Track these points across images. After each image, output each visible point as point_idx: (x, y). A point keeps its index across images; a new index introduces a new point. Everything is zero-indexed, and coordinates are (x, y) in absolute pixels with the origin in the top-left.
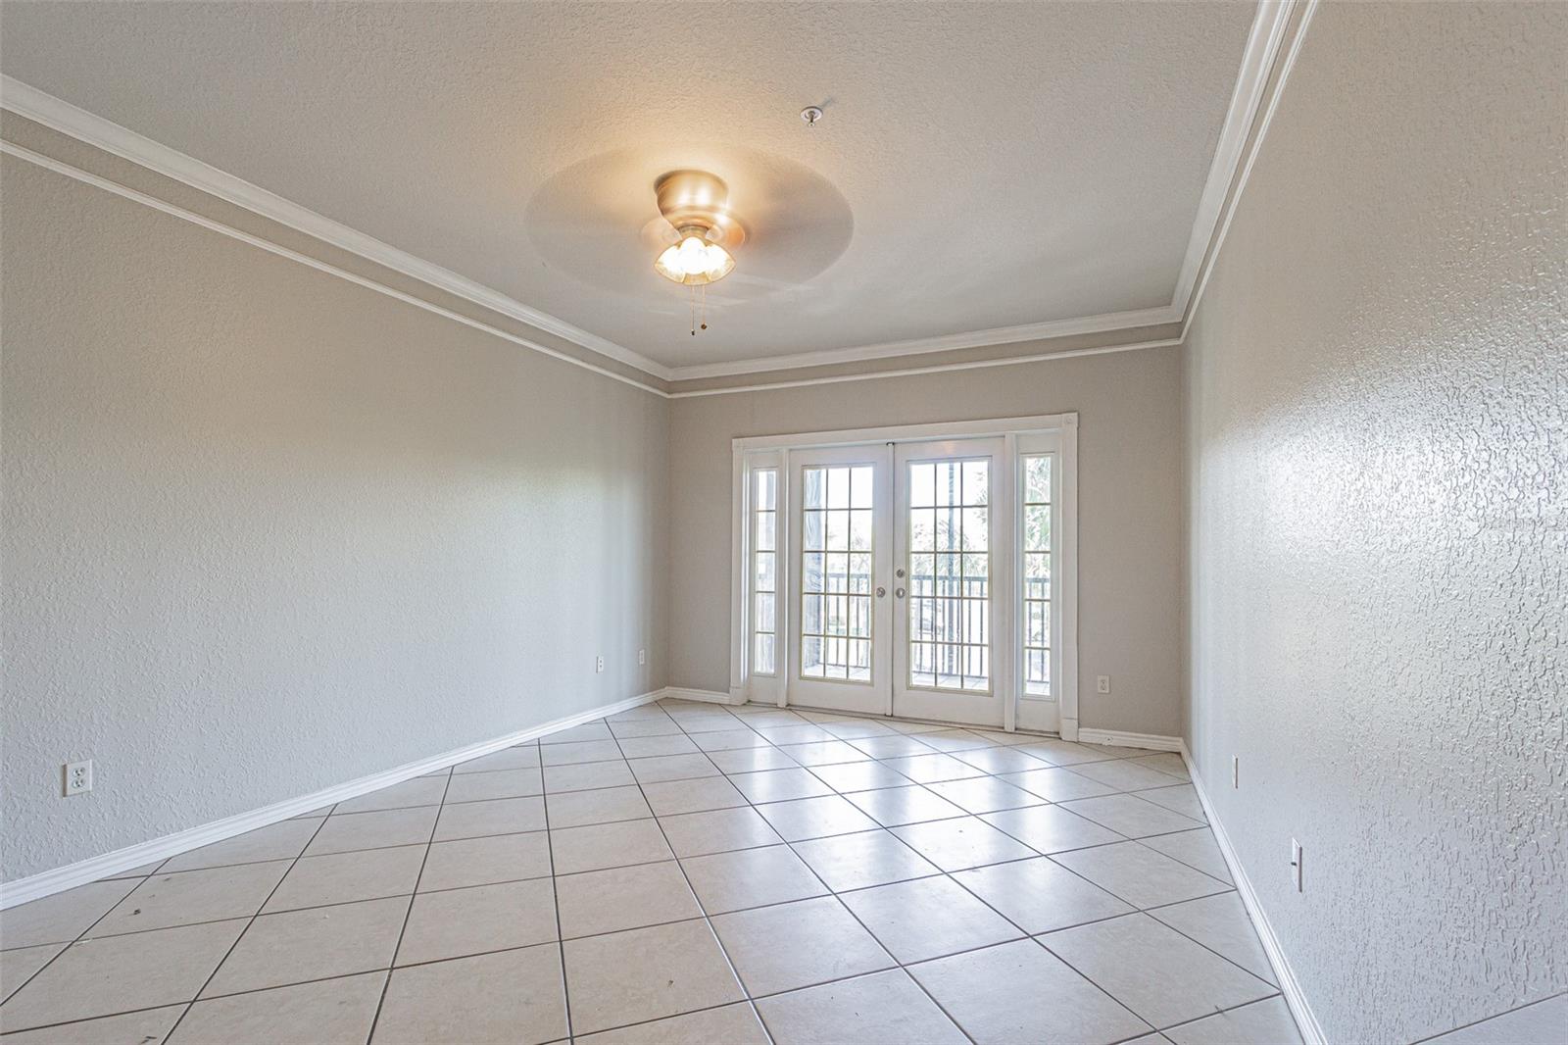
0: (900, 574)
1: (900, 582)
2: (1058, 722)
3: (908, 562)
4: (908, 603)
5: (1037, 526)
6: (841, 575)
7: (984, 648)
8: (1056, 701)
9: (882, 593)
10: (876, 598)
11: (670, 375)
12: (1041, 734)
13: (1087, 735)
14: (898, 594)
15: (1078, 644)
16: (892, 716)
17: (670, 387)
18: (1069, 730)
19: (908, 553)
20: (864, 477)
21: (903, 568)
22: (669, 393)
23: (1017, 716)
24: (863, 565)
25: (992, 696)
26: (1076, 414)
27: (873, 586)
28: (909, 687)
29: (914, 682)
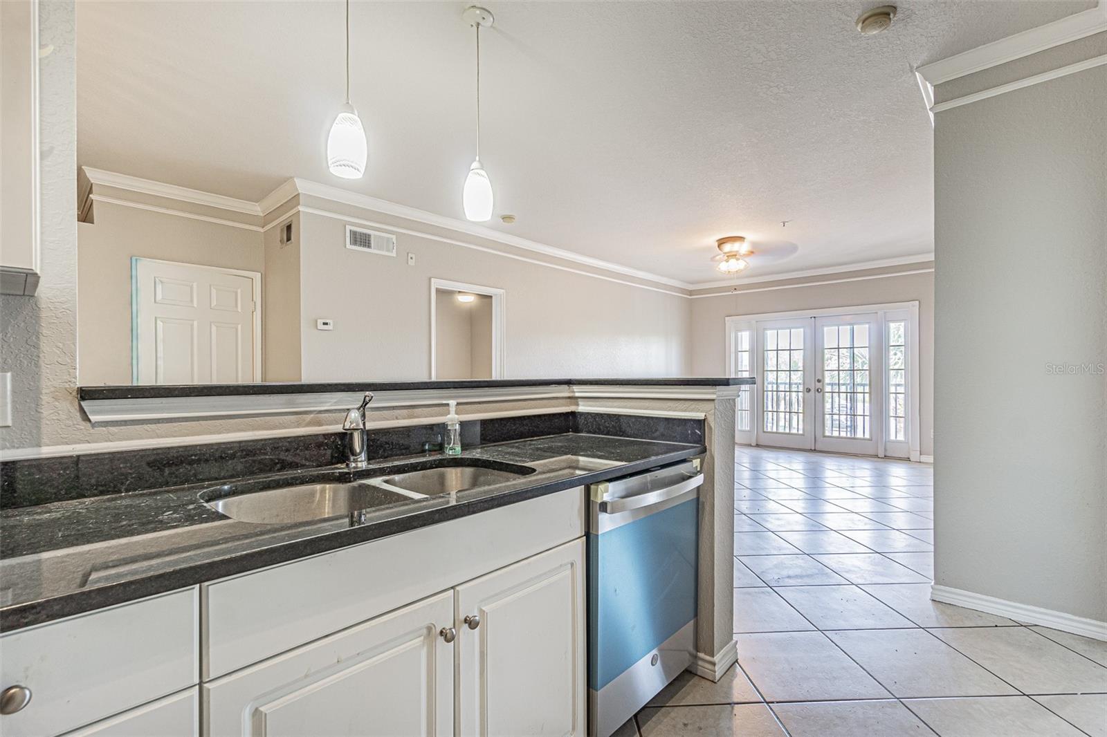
0: (819, 381)
1: (819, 385)
2: (909, 452)
3: (823, 376)
4: (823, 395)
7: (866, 417)
8: (908, 443)
9: (809, 390)
10: (806, 393)
11: (691, 287)
12: (899, 459)
13: (924, 458)
14: (818, 390)
15: (920, 415)
16: (815, 450)
17: (691, 293)
18: (914, 456)
19: (823, 371)
20: (798, 333)
21: (820, 378)
22: (690, 295)
23: (885, 450)
24: (797, 377)
25: (871, 440)
26: (917, 302)
27: (804, 387)
28: (824, 436)
29: (827, 434)
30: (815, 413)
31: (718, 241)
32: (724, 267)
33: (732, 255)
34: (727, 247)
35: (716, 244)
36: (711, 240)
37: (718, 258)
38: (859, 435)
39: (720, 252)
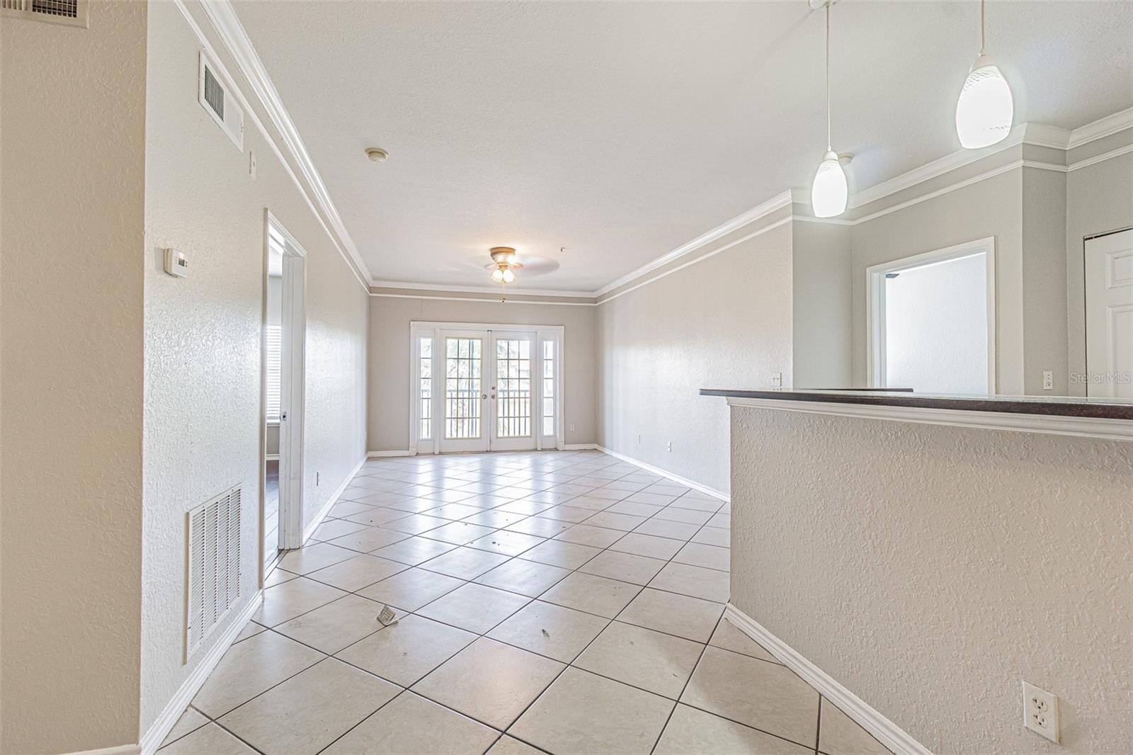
0: (493, 388)
1: (493, 392)
2: (557, 443)
3: (497, 384)
4: (497, 401)
5: (549, 370)
6: (466, 391)
8: (556, 436)
9: (485, 397)
10: (483, 399)
12: (551, 450)
13: (568, 447)
14: (492, 397)
18: (561, 446)
19: (496, 379)
21: (495, 386)
23: (542, 444)
24: (475, 385)
25: (531, 437)
26: (563, 327)
27: (481, 394)
28: (497, 438)
29: (500, 434)
30: (489, 419)
31: (492, 249)
32: (497, 275)
33: (503, 267)
34: (500, 258)
35: (490, 253)
36: (485, 248)
37: (490, 267)
38: (522, 434)
39: (493, 261)
